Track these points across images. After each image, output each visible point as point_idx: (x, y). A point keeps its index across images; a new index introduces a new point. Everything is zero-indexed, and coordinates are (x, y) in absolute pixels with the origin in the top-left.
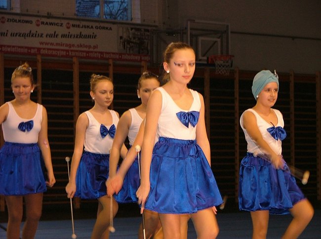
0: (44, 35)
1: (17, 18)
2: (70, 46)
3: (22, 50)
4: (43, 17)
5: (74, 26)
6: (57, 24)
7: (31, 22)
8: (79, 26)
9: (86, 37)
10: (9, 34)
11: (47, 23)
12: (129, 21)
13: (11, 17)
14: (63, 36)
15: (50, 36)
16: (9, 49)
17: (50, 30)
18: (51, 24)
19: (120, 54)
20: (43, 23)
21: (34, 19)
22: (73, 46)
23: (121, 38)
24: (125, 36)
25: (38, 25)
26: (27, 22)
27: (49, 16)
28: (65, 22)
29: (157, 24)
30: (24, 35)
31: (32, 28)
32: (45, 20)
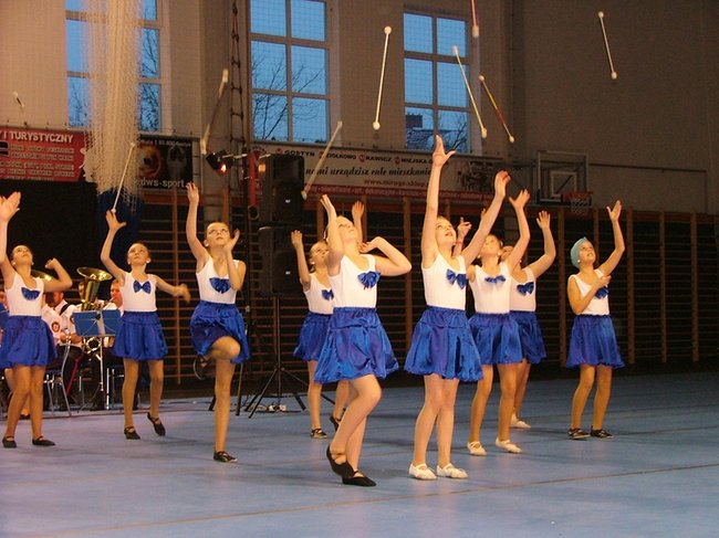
0: (370, 172)
1: (338, 152)
2: (400, 184)
3: (344, 190)
4: (368, 150)
5: (403, 160)
6: (384, 159)
7: (354, 157)
8: (409, 161)
9: (417, 173)
10: (329, 171)
11: (372, 158)
12: (469, 153)
14: (392, 172)
15: (377, 173)
17: (375, 165)
18: (378, 159)
19: (459, 193)
20: (368, 158)
21: (358, 154)
22: (404, 183)
23: (459, 173)
24: (464, 171)
25: (362, 161)
26: (350, 157)
27: (375, 149)
28: (393, 156)
29: (501, 156)
30: (347, 173)
31: (356, 164)
32: (370, 154)
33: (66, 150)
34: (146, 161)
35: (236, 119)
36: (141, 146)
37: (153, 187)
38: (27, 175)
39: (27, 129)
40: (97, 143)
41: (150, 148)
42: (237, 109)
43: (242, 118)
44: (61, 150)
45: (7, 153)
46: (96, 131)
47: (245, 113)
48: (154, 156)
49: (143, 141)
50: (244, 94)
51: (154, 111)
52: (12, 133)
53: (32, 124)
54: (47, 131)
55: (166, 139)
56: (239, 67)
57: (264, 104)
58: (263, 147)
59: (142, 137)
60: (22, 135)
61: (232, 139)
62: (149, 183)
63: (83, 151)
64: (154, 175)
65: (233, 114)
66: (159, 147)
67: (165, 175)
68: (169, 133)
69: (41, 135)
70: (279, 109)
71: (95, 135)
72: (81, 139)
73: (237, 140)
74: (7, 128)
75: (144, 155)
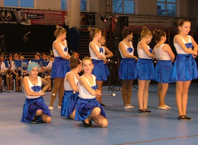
0: (146, 22)
1: (137, 16)
2: (155, 25)
3: (139, 27)
4: (146, 16)
5: (156, 18)
6: (150, 18)
7: (142, 18)
8: (158, 19)
9: (160, 22)
10: (134, 22)
11: (147, 18)
12: (176, 16)
13: (135, 16)
14: (153, 22)
15: (148, 22)
16: (134, 27)
17: (148, 20)
18: (149, 18)
19: (173, 28)
20: (146, 18)
21: (143, 17)
22: (156, 25)
23: (173, 22)
24: (174, 22)
25: (144, 19)
26: (140, 18)
27: (148, 15)
28: (153, 17)
29: (185, 17)
30: (139, 22)
31: (142, 20)
32: (147, 17)
33: (60, 16)
34: (82, 19)
35: (108, 7)
36: (81, 15)
37: (84, 27)
38: (49, 23)
39: (50, 10)
40: (68, 14)
41: (83, 16)
42: (108, 4)
43: (110, 7)
44: (58, 16)
45: (44, 17)
46: (69, 11)
47: (110, 5)
48: (85, 18)
49: (81, 14)
51: (84, 5)
52: (45, 12)
53: (51, 9)
54: (55, 11)
55: (88, 13)
57: (115, 3)
58: (116, 15)
59: (81, 12)
60: (48, 12)
61: (107, 13)
62: (83, 25)
63: (65, 16)
64: (84, 23)
65: (107, 5)
66: (86, 15)
67: (88, 23)
68: (89, 11)
69: (53, 12)
70: (120, 4)
71: (68, 12)
72: (64, 13)
73: (108, 13)
74: (44, 10)
75: (81, 18)
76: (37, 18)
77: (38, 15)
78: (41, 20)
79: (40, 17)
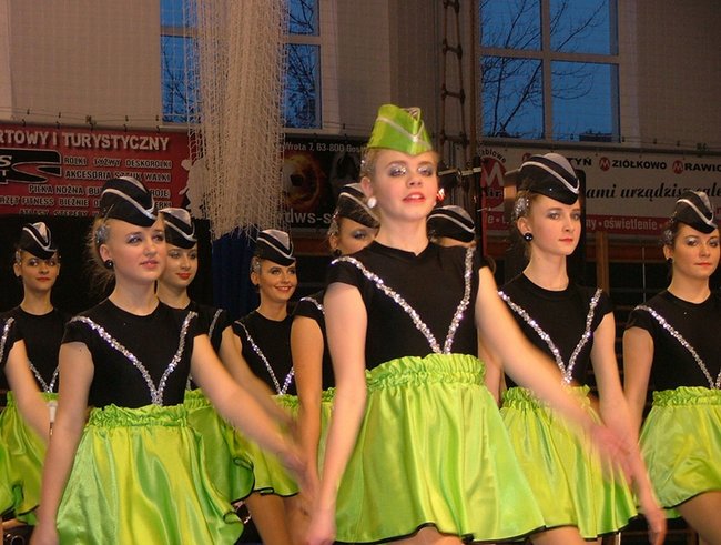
1: (635, 158)
3: (646, 225)
4: (690, 153)
6: (718, 168)
7: (662, 166)
10: (618, 193)
11: (697, 167)
13: (621, 157)
16: (618, 225)
18: (707, 168)
20: (688, 166)
21: (670, 160)
25: (678, 172)
26: (656, 165)
27: (702, 151)
30: (650, 194)
31: (666, 177)
32: (693, 160)
33: (158, 163)
34: (295, 179)
35: (451, 102)
36: (287, 154)
37: (306, 224)
39: (91, 127)
40: (210, 151)
41: (301, 158)
42: (453, 87)
43: (462, 102)
44: (147, 163)
45: (57, 171)
46: (209, 128)
47: (468, 93)
48: (308, 171)
49: (289, 145)
50: (467, 59)
51: (302, 89)
52: (66, 135)
53: (99, 119)
54: (125, 131)
55: (329, 140)
56: (457, 11)
57: (494, 73)
58: (500, 150)
59: (289, 139)
60: (84, 139)
61: (446, 138)
62: (301, 218)
63: (186, 164)
64: (308, 204)
65: (446, 94)
66: (316, 155)
68: (335, 131)
69: (115, 138)
70: (521, 81)
71: (209, 136)
72: (183, 144)
73: (456, 141)
74: (59, 127)
75: (289, 170)
76: (12, 174)
77: (19, 156)
78: (36, 186)
79: (34, 169)
